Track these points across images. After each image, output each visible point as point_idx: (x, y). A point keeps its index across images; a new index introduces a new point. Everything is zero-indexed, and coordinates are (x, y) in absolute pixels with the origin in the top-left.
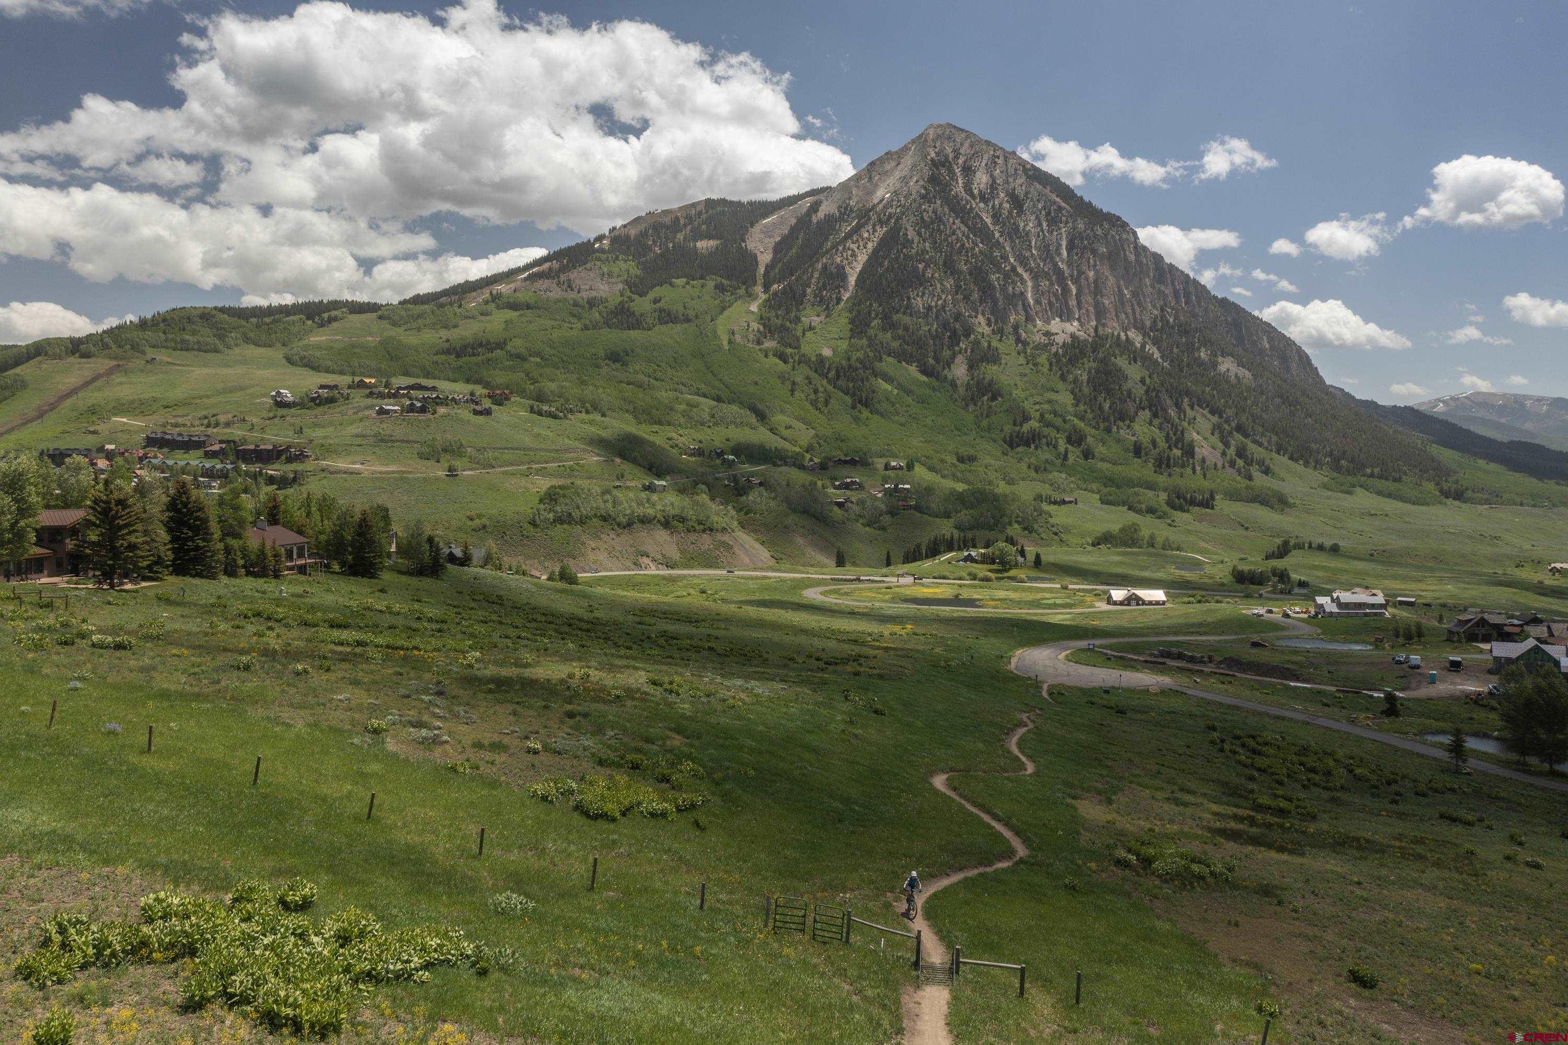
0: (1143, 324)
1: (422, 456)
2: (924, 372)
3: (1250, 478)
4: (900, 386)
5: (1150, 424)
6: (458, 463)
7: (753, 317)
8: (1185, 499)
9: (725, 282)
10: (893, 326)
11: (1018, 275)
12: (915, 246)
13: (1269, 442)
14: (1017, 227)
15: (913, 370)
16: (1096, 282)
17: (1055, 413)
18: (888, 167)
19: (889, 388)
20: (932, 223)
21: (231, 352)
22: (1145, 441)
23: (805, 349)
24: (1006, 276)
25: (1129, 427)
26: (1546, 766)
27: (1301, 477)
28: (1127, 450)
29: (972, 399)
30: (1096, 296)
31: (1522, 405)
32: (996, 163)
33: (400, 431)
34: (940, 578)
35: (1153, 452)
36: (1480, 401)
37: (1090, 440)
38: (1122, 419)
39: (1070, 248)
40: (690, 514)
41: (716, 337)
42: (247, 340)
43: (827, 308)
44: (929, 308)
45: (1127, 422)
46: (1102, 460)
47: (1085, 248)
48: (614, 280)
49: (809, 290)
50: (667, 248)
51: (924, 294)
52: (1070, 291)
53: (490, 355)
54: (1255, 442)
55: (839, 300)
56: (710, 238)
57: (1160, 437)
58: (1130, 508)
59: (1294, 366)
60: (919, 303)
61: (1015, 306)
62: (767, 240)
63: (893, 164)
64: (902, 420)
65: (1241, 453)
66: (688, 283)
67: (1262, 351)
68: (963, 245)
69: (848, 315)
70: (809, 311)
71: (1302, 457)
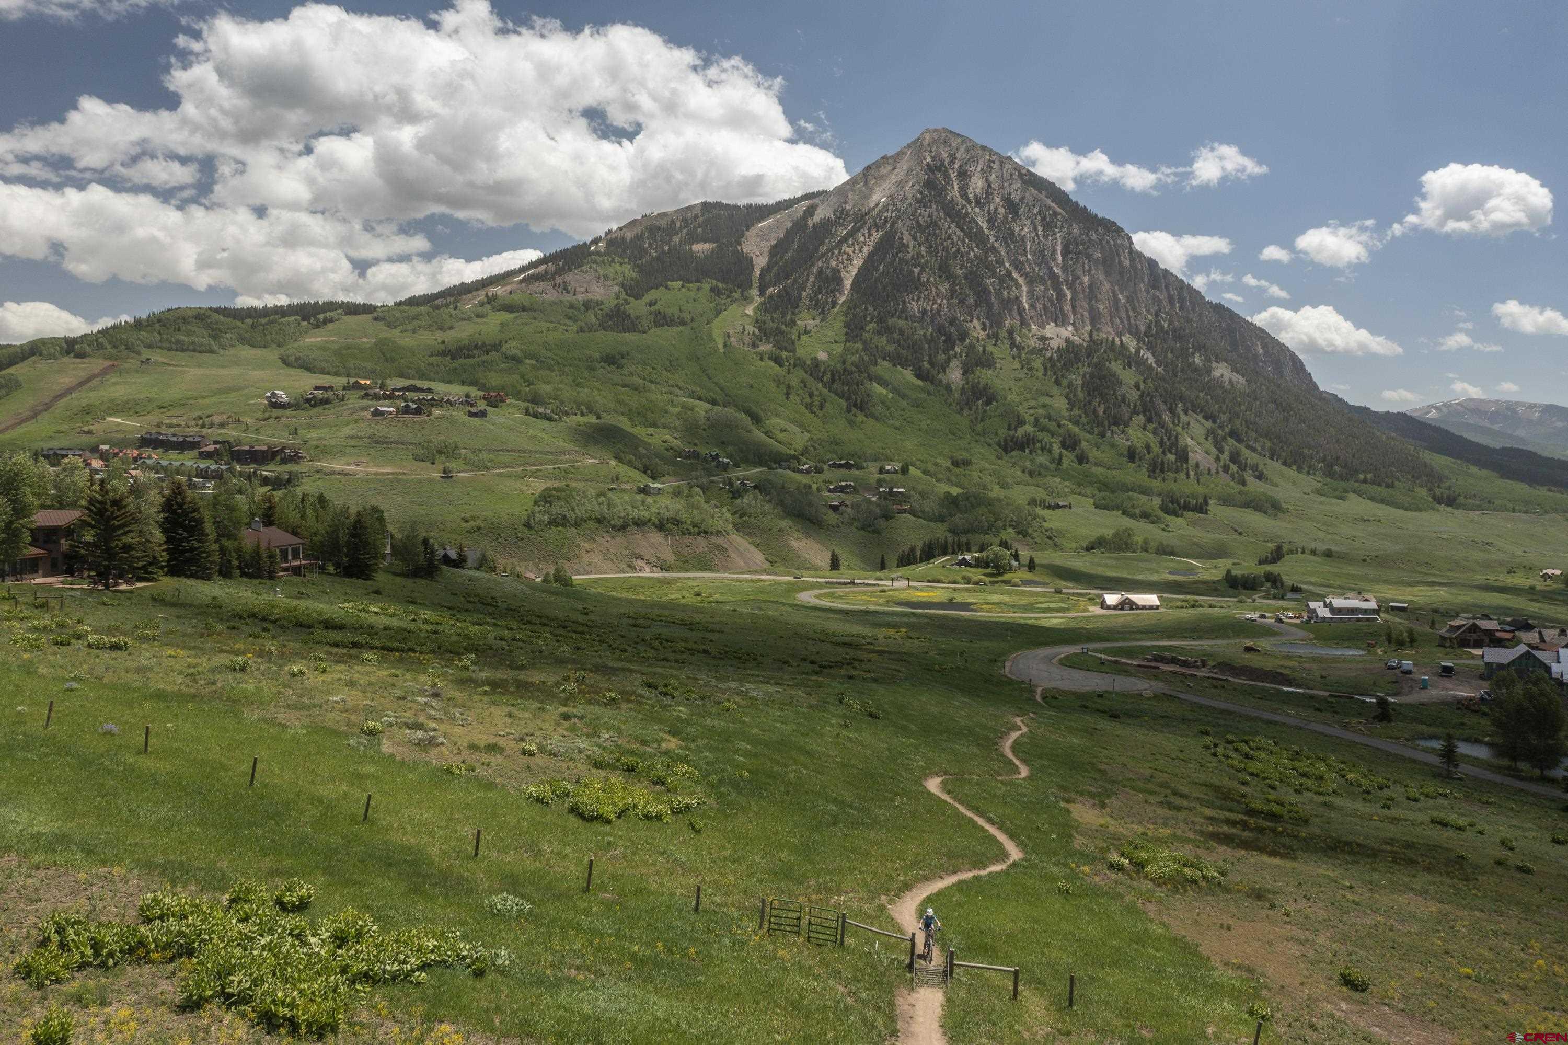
0: (1138, 330)
1: (417, 458)
2: (918, 376)
3: (1244, 483)
4: (895, 390)
5: (1144, 428)
6: (452, 465)
7: (748, 320)
8: (1179, 504)
9: (720, 285)
10: (888, 330)
11: (1013, 279)
12: (910, 250)
13: (1263, 448)
14: (1012, 233)
15: (908, 374)
16: (1091, 286)
17: (1050, 418)
18: (884, 171)
19: (885, 392)
20: (928, 227)
21: (226, 353)
22: (1139, 445)
23: (800, 352)
24: (1001, 281)
25: (1123, 432)
26: (1537, 772)
27: (1294, 483)
28: (1121, 455)
29: (967, 404)
30: (1090, 300)
31: (1514, 411)
32: (991, 168)
33: (394, 433)
34: (934, 581)
35: (1147, 457)
36: (1474, 408)
37: (1084, 444)
38: (1116, 424)
39: (1065, 254)
40: (684, 516)
41: (711, 340)
42: (242, 340)
43: (823, 312)
44: (924, 312)
45: (1121, 427)
46: (1096, 464)
47: (1080, 253)
48: (609, 283)
49: (804, 294)
50: (663, 252)
51: (919, 299)
52: (1065, 295)
53: (485, 358)
54: (1248, 447)
55: (834, 304)
56: (705, 241)
57: (1153, 441)
58: (1123, 513)
59: (1287, 372)
60: (914, 307)
61: (1010, 310)
62: (763, 244)
63: (889, 168)
64: (897, 424)
65: (1235, 458)
66: (683, 286)
67: (1256, 356)
68: (958, 250)
69: (843, 318)
70: (804, 314)
71: (1295, 462)
